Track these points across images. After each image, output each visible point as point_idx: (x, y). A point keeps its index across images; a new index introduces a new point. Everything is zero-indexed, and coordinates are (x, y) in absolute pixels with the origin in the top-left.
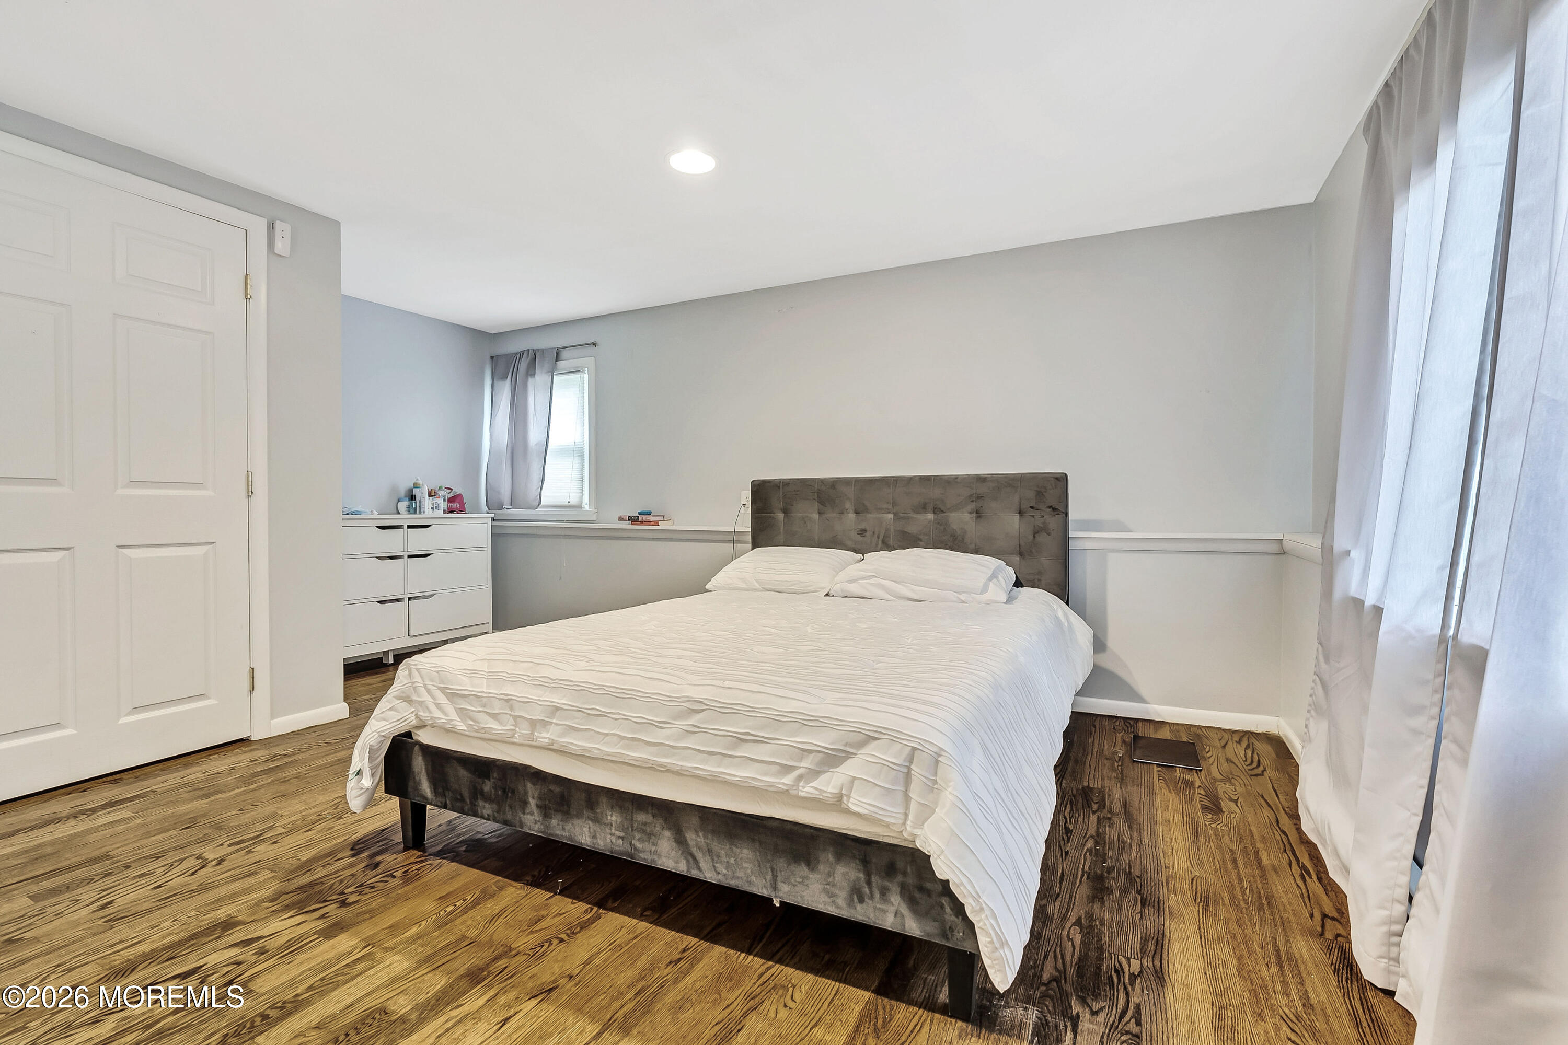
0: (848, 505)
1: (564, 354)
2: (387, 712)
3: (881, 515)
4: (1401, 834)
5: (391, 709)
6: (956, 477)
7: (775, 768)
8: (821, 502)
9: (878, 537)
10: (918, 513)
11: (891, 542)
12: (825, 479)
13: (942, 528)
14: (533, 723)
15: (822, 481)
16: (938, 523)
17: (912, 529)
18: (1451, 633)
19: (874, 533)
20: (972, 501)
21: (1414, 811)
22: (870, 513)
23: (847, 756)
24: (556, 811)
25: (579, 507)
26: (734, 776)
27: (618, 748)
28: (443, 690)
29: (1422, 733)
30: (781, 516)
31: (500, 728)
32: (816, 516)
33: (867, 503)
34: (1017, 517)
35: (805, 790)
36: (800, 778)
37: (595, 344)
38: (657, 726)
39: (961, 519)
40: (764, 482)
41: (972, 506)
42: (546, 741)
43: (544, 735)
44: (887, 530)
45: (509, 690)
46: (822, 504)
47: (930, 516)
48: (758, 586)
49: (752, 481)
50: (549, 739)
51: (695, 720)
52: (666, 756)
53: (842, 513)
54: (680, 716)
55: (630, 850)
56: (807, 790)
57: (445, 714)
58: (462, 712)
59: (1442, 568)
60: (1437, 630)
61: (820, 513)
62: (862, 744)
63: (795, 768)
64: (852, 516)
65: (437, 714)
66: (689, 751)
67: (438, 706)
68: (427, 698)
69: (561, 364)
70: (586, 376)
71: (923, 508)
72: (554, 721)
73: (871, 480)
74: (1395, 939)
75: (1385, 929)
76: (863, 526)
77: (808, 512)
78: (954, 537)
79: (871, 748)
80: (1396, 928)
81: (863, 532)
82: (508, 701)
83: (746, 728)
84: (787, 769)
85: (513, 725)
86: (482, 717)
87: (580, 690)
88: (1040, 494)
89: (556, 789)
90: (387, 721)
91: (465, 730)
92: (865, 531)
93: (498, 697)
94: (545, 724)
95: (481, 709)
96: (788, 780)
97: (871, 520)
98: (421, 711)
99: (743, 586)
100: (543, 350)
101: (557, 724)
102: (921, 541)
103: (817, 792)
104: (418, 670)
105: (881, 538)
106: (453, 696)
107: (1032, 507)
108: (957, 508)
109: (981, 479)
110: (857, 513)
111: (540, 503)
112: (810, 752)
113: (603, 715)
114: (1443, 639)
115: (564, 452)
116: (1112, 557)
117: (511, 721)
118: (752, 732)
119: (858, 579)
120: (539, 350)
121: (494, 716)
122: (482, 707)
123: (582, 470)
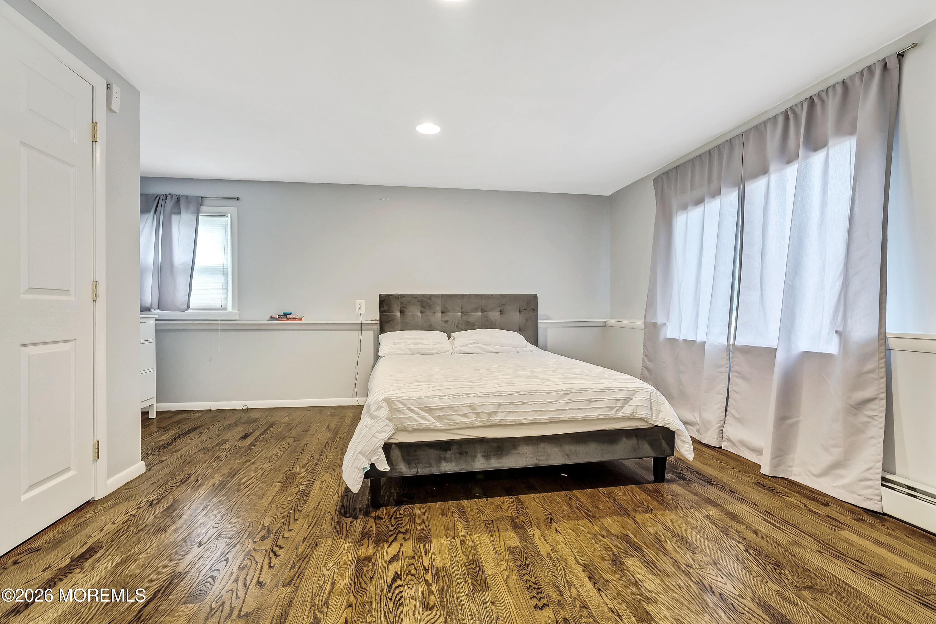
0: (438, 309)
1: (206, 202)
2: (384, 427)
3: (456, 313)
4: (721, 402)
5: (385, 426)
6: (492, 295)
7: (608, 409)
8: (423, 306)
9: (454, 324)
10: (474, 312)
11: (460, 326)
12: (424, 294)
13: (486, 319)
14: (490, 414)
15: (423, 296)
16: (484, 317)
17: (472, 320)
18: (731, 342)
19: (452, 322)
20: (499, 306)
21: (724, 394)
22: (450, 312)
23: (630, 399)
24: (494, 455)
25: (225, 309)
26: (591, 416)
27: (536, 416)
28: (422, 409)
29: (724, 372)
30: (398, 314)
31: (469, 420)
32: (419, 314)
33: (448, 307)
34: (518, 313)
35: (619, 414)
36: (617, 410)
37: (238, 199)
38: (553, 403)
39: (494, 315)
40: (388, 295)
41: (499, 309)
42: (498, 421)
43: (496, 418)
44: (459, 320)
45: (469, 401)
46: (424, 308)
47: (480, 314)
48: (409, 352)
49: (380, 295)
50: (499, 419)
51: (568, 397)
52: (560, 415)
53: (435, 313)
54: (561, 397)
55: (536, 462)
56: (620, 414)
57: (428, 420)
58: (439, 418)
59: (725, 325)
60: (726, 343)
61: (421, 312)
62: (634, 394)
63: (615, 407)
64: (439, 314)
65: (422, 421)
66: (571, 410)
67: (422, 417)
68: (411, 414)
69: (204, 209)
70: (229, 219)
71: (476, 310)
72: (500, 411)
73: (450, 296)
74: (721, 432)
75: (719, 430)
76: (446, 319)
77: (415, 312)
78: (491, 323)
79: (637, 395)
80: (721, 428)
81: (446, 322)
82: (471, 407)
83: (591, 397)
84: (612, 408)
85: (475, 418)
86: (455, 417)
87: (508, 394)
88: (528, 303)
89: (495, 445)
90: (385, 432)
91: (442, 427)
92: (447, 321)
93: (463, 405)
94: (495, 413)
95: (454, 413)
96: (613, 412)
97: (449, 316)
98: (408, 422)
99: (402, 352)
100: (187, 197)
101: (501, 412)
102: (476, 325)
103: (624, 414)
104: (398, 401)
105: (456, 324)
106: (430, 410)
107: (525, 309)
108: (492, 310)
109: (503, 296)
110: (442, 312)
111: (188, 307)
112: (619, 400)
113: (524, 403)
114: (728, 345)
115: (209, 270)
116: (548, 329)
117: (474, 416)
118: (595, 398)
119: (467, 345)
120: (182, 196)
121: (464, 415)
122: (454, 412)
123: (227, 284)
